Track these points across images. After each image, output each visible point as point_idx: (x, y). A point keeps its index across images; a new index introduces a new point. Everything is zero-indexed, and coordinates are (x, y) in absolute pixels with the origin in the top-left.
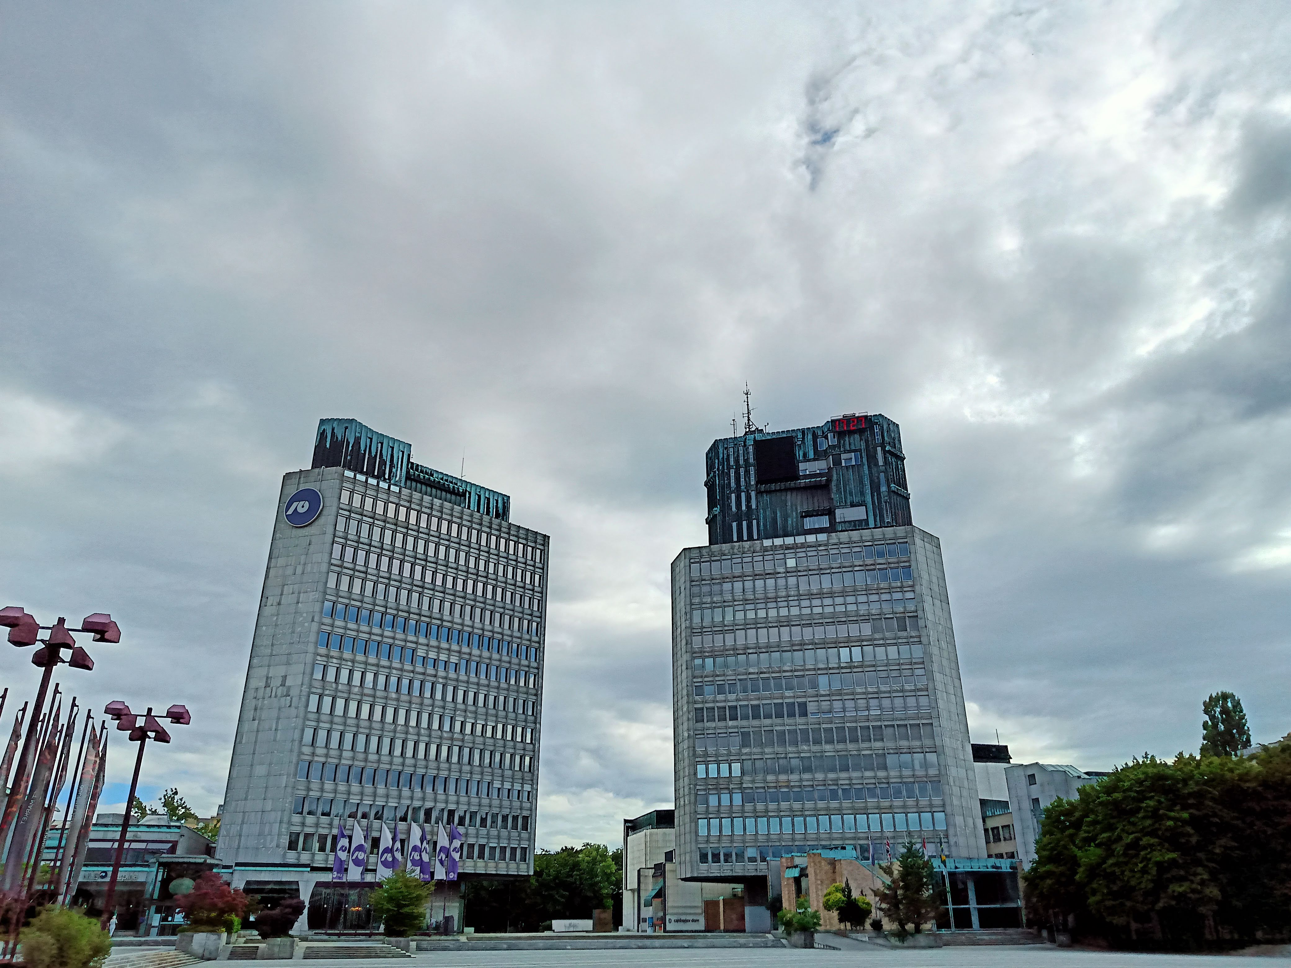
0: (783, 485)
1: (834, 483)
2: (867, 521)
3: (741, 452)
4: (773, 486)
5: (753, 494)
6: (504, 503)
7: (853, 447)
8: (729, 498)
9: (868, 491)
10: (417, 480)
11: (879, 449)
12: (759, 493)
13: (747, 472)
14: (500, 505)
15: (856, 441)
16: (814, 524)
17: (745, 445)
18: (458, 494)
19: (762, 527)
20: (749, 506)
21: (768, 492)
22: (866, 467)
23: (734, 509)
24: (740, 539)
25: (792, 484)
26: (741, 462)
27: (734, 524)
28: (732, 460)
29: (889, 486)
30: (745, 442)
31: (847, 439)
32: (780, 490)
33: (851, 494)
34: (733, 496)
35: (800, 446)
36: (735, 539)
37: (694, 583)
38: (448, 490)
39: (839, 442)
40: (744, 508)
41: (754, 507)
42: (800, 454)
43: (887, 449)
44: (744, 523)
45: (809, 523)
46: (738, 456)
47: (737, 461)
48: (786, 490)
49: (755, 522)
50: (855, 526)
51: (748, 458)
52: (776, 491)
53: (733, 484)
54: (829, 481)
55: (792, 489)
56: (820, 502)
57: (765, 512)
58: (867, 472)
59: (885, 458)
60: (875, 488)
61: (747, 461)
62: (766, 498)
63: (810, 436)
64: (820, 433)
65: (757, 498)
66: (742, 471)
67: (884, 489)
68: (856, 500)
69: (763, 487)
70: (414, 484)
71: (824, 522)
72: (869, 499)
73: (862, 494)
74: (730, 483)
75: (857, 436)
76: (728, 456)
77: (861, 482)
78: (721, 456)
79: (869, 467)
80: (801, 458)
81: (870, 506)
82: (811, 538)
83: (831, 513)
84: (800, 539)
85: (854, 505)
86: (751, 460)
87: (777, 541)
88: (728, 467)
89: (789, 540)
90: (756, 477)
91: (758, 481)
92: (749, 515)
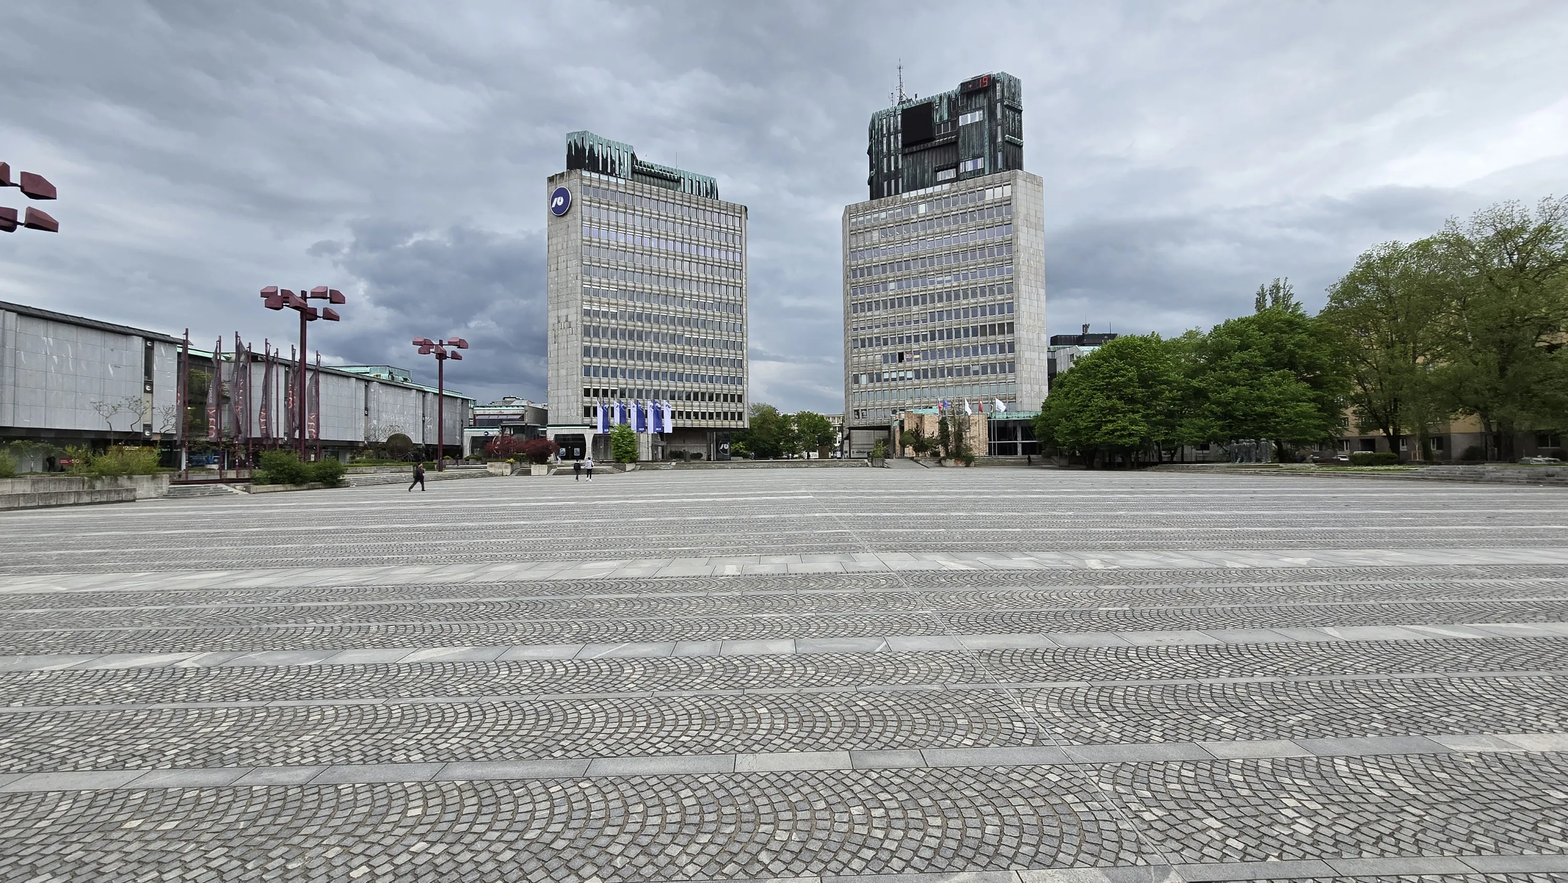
0: (922, 147)
1: (960, 140)
2: (983, 170)
3: (892, 122)
4: (914, 148)
5: (900, 157)
6: (712, 185)
7: (977, 106)
8: (882, 162)
9: (987, 144)
10: (641, 173)
11: (999, 104)
12: (904, 155)
13: (896, 138)
15: (982, 101)
16: (944, 177)
17: (895, 116)
18: (674, 181)
19: (905, 182)
20: (896, 167)
21: (912, 153)
22: (987, 122)
23: (885, 171)
24: (889, 194)
25: (930, 145)
26: (892, 130)
27: (886, 183)
28: (885, 129)
29: (1003, 137)
30: (895, 113)
31: (973, 99)
32: (920, 151)
33: (973, 148)
34: (885, 160)
35: (937, 111)
36: (886, 194)
37: (853, 233)
38: (665, 178)
39: (966, 102)
40: (893, 169)
41: (900, 167)
42: (937, 117)
43: (1004, 104)
44: (893, 182)
45: (941, 176)
46: (889, 126)
47: (888, 129)
48: (924, 150)
49: (900, 180)
50: (974, 175)
51: (897, 126)
52: (917, 152)
53: (885, 150)
54: (957, 138)
55: (929, 149)
56: (949, 157)
57: (908, 171)
58: (987, 127)
59: (1003, 113)
60: (993, 138)
61: (896, 129)
62: (910, 159)
63: (945, 101)
64: (953, 96)
65: (902, 160)
66: (892, 137)
67: (1000, 140)
68: (977, 152)
69: (907, 151)
70: (640, 176)
71: (951, 174)
72: (987, 150)
73: (982, 146)
74: (883, 149)
75: (982, 96)
76: (882, 126)
77: (982, 135)
78: (877, 127)
79: (990, 122)
80: (938, 121)
81: (987, 156)
82: (938, 188)
83: (957, 166)
84: (929, 190)
85: (975, 157)
86: (899, 128)
87: (913, 194)
88: (883, 136)
89: (921, 192)
90: (902, 142)
91: (904, 145)
92: (896, 174)
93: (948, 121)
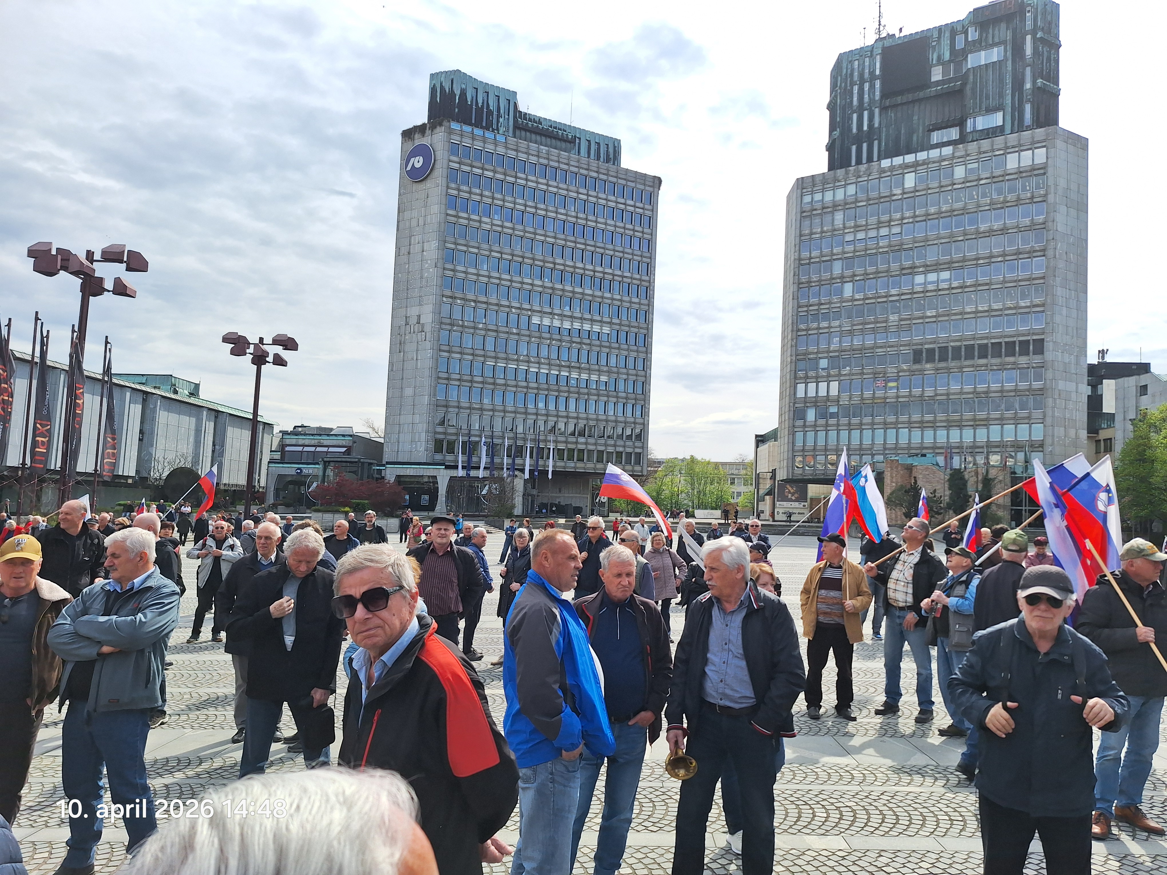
0: (910, 97)
1: (968, 87)
2: (1002, 127)
3: (867, 64)
4: (899, 99)
5: (877, 111)
6: (615, 147)
7: (997, 40)
8: (850, 118)
9: (1009, 92)
10: (526, 129)
11: (1029, 38)
12: (884, 109)
13: (872, 87)
14: (611, 150)
15: (1002, 32)
16: (942, 138)
17: (871, 56)
18: (567, 140)
19: (883, 148)
20: (871, 126)
21: (895, 106)
22: (1009, 63)
23: (855, 130)
24: (859, 162)
25: (921, 94)
26: (867, 75)
27: (854, 148)
28: (856, 74)
29: (1034, 82)
30: (872, 51)
31: (991, 31)
32: (908, 103)
33: (988, 99)
34: (855, 116)
35: (934, 47)
36: (853, 162)
37: (805, 214)
38: (556, 138)
39: (981, 35)
40: (865, 128)
41: (876, 125)
42: (934, 57)
43: (1038, 36)
44: (865, 145)
45: (936, 137)
46: (863, 69)
47: (861, 75)
48: (913, 102)
49: (875, 143)
50: (988, 134)
51: (874, 70)
52: (902, 104)
53: (855, 103)
54: (964, 85)
55: (920, 100)
56: (951, 111)
57: (888, 131)
58: (1010, 68)
59: (1035, 49)
60: (1018, 84)
61: (872, 73)
62: (891, 114)
63: (947, 34)
64: (959, 28)
65: (880, 115)
66: (867, 86)
67: (1028, 86)
68: (992, 103)
69: (888, 103)
70: (523, 133)
71: (954, 133)
72: (1008, 100)
73: (1001, 95)
74: (852, 101)
75: (1003, 25)
76: (853, 70)
77: (1002, 80)
78: (844, 71)
79: (1014, 62)
80: (934, 62)
81: (1009, 109)
82: (934, 153)
83: (961, 123)
84: (922, 156)
85: (990, 110)
86: (878, 72)
87: (898, 160)
88: (852, 84)
89: (910, 158)
90: (882, 91)
91: (884, 96)
92: (871, 135)
93: (950, 61)
